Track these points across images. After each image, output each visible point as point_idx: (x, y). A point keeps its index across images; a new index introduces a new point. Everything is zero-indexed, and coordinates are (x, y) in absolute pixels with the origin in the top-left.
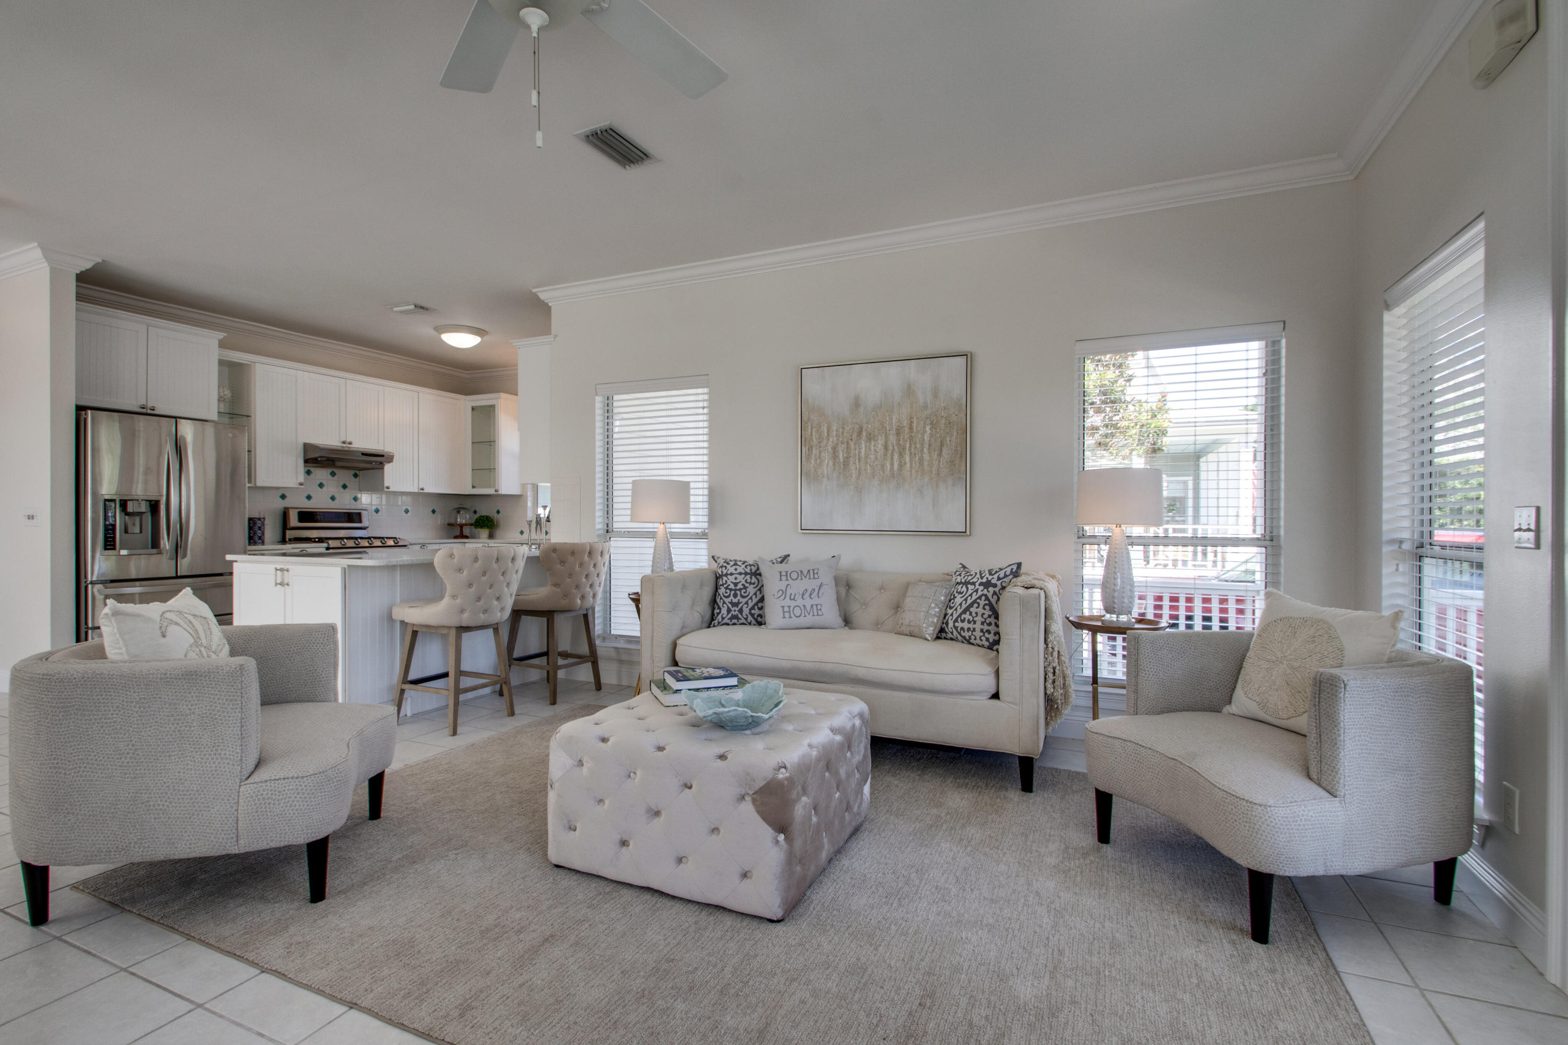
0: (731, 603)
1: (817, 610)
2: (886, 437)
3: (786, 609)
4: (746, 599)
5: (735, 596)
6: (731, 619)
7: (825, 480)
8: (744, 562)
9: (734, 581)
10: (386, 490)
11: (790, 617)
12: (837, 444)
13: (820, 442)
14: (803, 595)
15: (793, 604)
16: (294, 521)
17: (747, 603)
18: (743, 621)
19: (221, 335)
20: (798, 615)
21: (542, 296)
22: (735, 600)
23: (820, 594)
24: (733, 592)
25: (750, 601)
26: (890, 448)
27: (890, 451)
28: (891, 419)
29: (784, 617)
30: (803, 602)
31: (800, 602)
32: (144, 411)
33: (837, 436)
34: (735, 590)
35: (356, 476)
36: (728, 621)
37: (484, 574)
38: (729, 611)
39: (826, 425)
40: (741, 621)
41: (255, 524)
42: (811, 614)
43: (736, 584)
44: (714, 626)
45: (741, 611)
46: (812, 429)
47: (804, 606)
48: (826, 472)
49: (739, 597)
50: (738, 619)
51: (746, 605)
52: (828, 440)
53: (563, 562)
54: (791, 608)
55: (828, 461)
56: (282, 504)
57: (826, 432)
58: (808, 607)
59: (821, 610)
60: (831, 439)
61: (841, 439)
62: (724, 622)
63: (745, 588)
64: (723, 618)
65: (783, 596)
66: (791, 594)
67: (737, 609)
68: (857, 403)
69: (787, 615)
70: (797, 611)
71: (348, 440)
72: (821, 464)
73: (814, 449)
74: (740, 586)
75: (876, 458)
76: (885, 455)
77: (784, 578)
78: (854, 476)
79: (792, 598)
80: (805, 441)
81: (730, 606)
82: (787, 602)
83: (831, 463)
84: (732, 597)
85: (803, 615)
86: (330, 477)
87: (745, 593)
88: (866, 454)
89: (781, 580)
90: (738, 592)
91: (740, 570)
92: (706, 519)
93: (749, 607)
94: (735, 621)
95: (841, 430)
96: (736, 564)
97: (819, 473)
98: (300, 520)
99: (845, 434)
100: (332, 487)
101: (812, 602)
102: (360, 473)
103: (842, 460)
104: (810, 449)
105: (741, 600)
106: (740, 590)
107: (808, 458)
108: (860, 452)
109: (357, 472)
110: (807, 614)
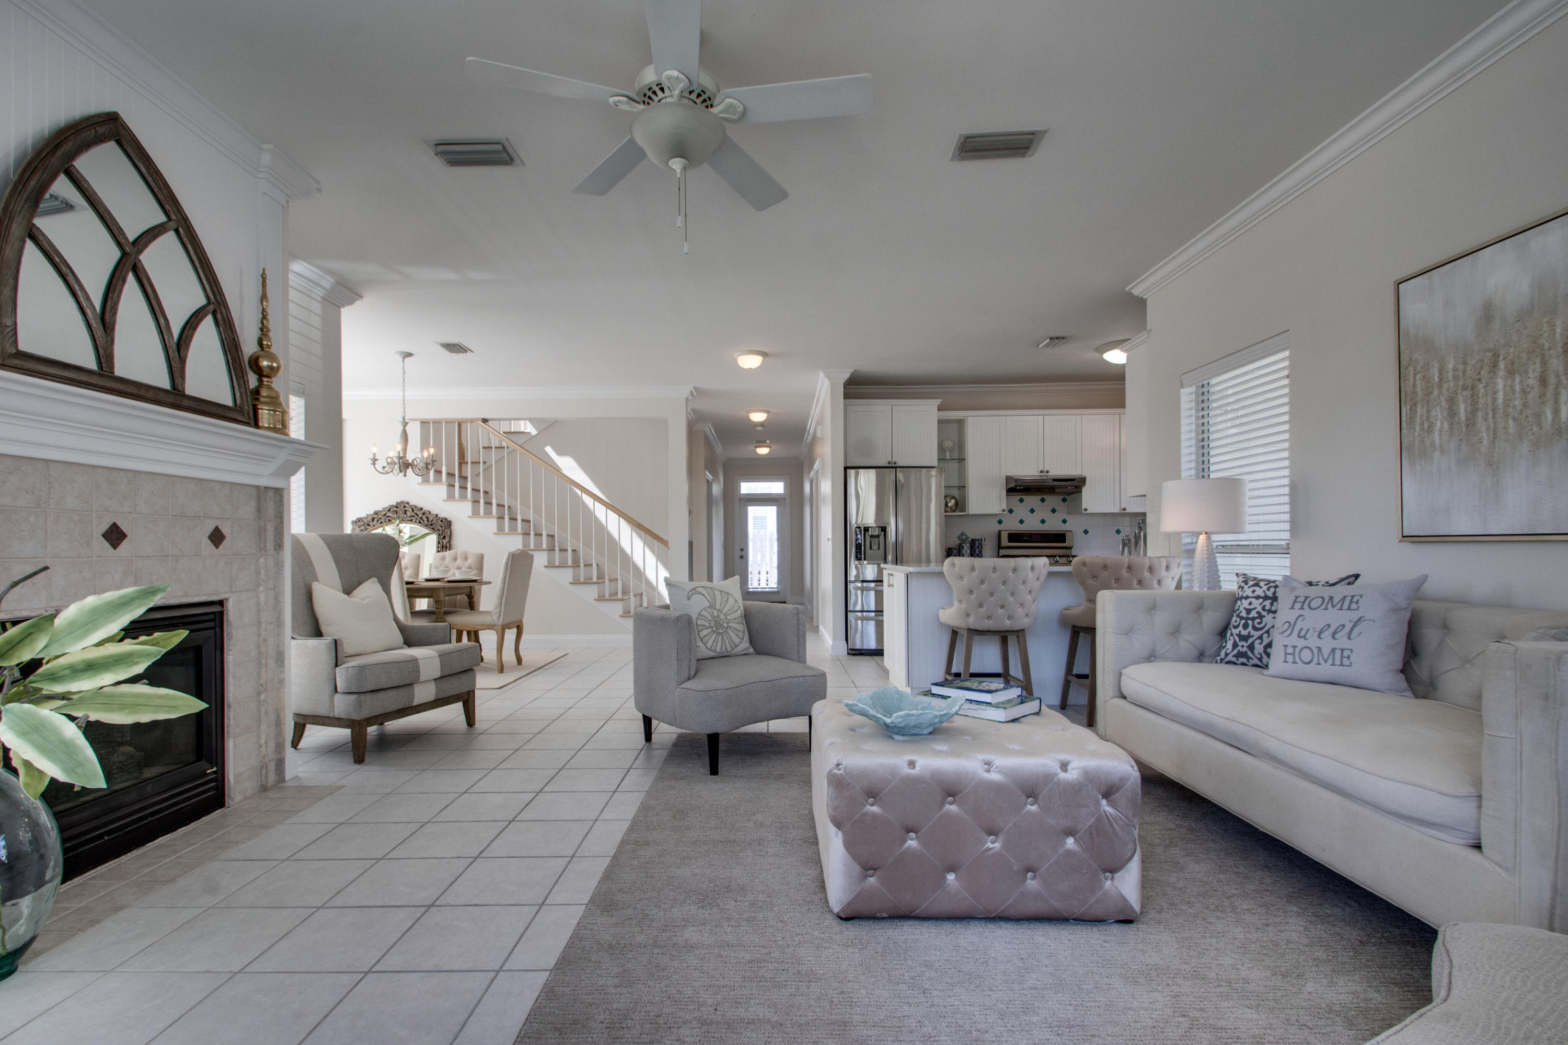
0: (1239, 635)
1: (1342, 657)
2: (1544, 363)
3: (1290, 650)
4: (1260, 633)
5: (1245, 626)
6: (1236, 656)
7: (1437, 454)
8: (1269, 582)
9: (1248, 607)
10: (1083, 512)
11: (1294, 662)
12: (1456, 393)
13: (1428, 395)
14: (1321, 632)
15: (1301, 643)
16: (1005, 542)
17: (1260, 638)
18: (1256, 661)
19: (938, 402)
20: (1307, 661)
21: (1136, 292)
22: (1245, 633)
23: (1353, 635)
24: (1243, 621)
25: (1265, 636)
26: (1552, 380)
27: (1551, 389)
28: (1553, 327)
29: (1286, 662)
30: (1319, 643)
31: (1313, 641)
32: (890, 465)
33: (1456, 378)
34: (1247, 619)
35: (1064, 500)
36: (1234, 659)
37: (982, 582)
38: (1235, 645)
39: (1437, 365)
40: (1252, 662)
41: (975, 544)
42: (1330, 661)
43: (1249, 611)
44: (1216, 662)
45: (1251, 647)
46: (1415, 375)
47: (1319, 649)
48: (1437, 441)
49: (1250, 629)
50: (1248, 658)
51: (1259, 641)
52: (1440, 387)
53: (1094, 577)
54: (1297, 650)
55: (1442, 424)
56: (999, 527)
57: (1436, 376)
58: (1326, 652)
59: (1348, 657)
60: (1445, 386)
61: (1461, 383)
62: (1227, 659)
63: (1261, 617)
64: (1227, 655)
65: (1290, 629)
66: (1302, 629)
67: (1246, 644)
68: (1487, 314)
69: (1290, 658)
70: (1306, 655)
71: (1046, 470)
72: (1430, 429)
73: (1419, 407)
74: (1253, 614)
75: (1525, 405)
76: (1542, 395)
77: (1298, 605)
78: (1485, 442)
79: (1302, 634)
80: (1406, 396)
81: (1237, 639)
82: (1294, 640)
83: (1446, 425)
84: (1240, 628)
85: (1315, 661)
86: (1040, 503)
87: (1259, 623)
88: (1505, 400)
89: (1292, 608)
90: (1250, 622)
91: (1259, 592)
92: (1287, 526)
93: (1264, 644)
94: (1244, 660)
95: (1461, 367)
96: (1257, 585)
97: (1427, 444)
98: (1010, 541)
99: (1469, 372)
100: (1042, 512)
101: (1339, 644)
102: (1068, 498)
103: (1463, 419)
104: (1413, 409)
105: (1253, 632)
106: (1253, 619)
107: (1411, 420)
108: (1494, 400)
109: (1066, 497)
110: (1321, 661)
